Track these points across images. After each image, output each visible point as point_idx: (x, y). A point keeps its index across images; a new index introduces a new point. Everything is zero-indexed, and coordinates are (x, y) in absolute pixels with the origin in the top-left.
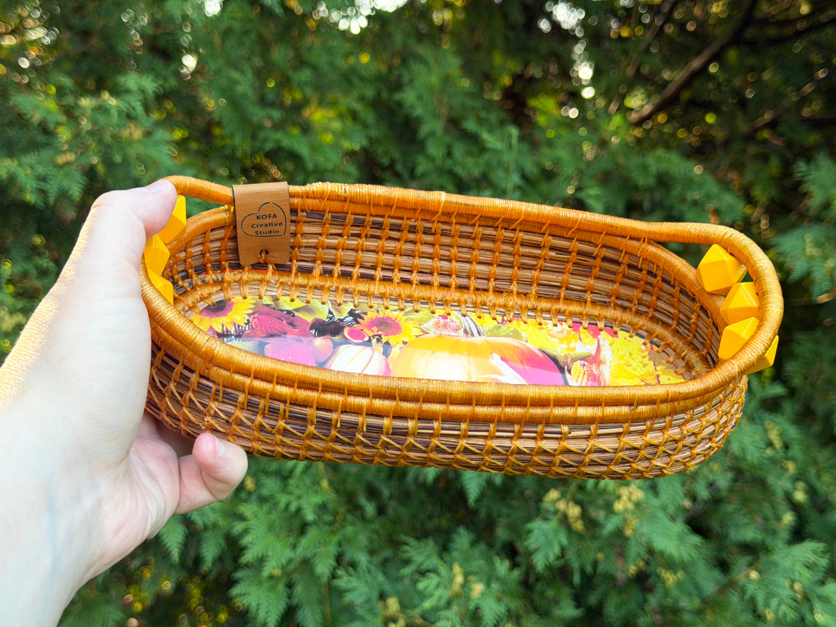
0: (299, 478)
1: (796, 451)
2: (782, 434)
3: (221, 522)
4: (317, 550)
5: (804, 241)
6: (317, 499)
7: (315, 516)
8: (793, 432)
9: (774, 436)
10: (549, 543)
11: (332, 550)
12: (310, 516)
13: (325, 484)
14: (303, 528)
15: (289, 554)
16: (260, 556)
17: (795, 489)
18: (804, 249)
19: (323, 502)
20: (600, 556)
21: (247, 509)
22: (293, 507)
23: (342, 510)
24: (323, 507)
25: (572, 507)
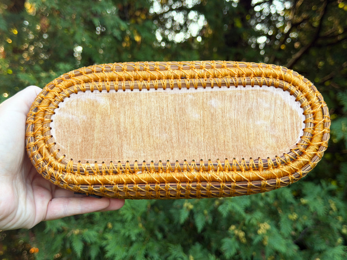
0: (129, 222)
1: (342, 212)
2: (336, 205)
3: (98, 241)
4: (137, 252)
5: (341, 124)
6: (136, 231)
7: (136, 238)
8: (341, 204)
9: (333, 206)
10: (231, 248)
11: (143, 252)
12: (134, 238)
13: (140, 225)
14: (131, 244)
15: (125, 254)
16: (113, 255)
17: (342, 228)
18: (341, 128)
19: (140, 232)
20: (254, 253)
21: (109, 236)
22: (127, 234)
23: (148, 236)
24: (139, 235)
25: (240, 232)
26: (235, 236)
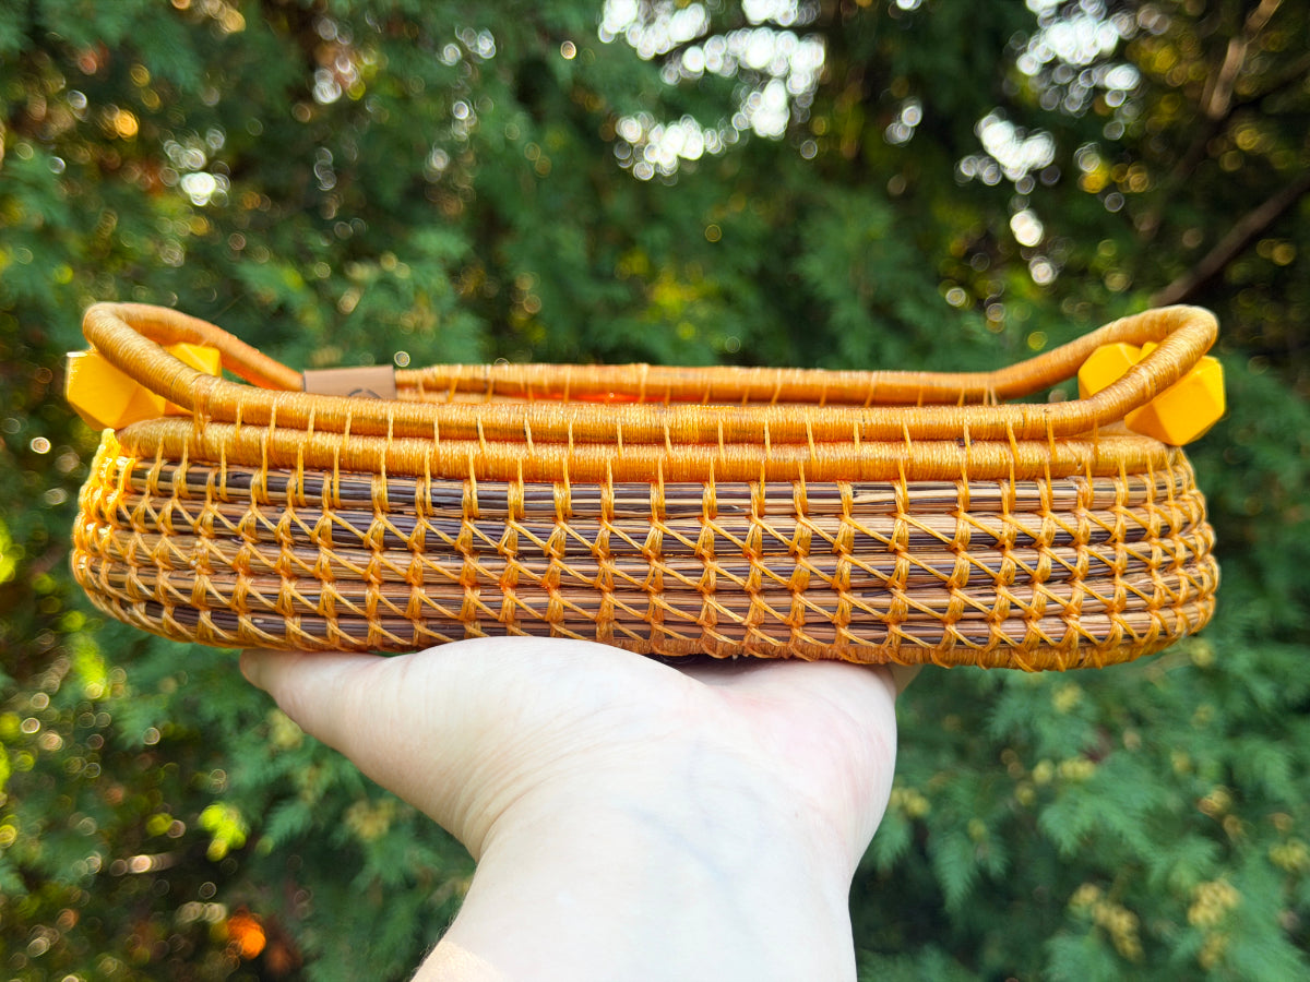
25: (1118, 913)
26: (1094, 929)
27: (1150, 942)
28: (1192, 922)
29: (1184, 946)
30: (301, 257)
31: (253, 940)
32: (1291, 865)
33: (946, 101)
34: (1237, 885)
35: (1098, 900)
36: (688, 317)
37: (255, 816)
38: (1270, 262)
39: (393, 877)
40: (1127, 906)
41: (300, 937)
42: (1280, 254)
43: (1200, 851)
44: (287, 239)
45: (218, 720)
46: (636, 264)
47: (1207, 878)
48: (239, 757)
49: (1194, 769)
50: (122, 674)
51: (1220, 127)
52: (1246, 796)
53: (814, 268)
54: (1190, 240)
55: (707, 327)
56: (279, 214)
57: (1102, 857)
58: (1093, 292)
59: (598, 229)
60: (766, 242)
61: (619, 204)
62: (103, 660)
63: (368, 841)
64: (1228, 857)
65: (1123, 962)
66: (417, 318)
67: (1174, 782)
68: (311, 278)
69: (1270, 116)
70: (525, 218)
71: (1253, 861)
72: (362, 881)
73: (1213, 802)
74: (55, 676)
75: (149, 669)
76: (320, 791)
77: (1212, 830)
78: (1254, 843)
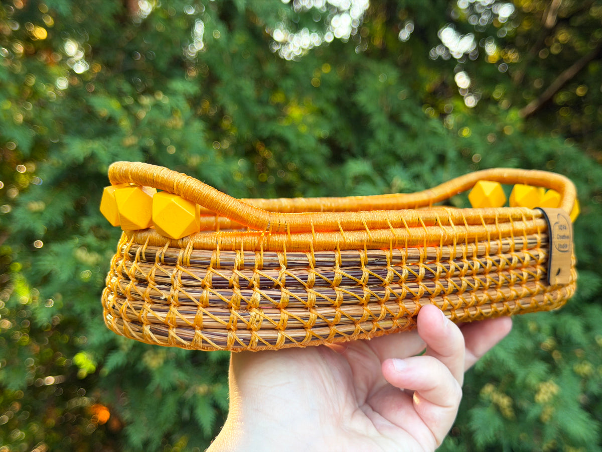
10: (486, 426)
20: (522, 436)
25: (503, 397)
26: (492, 404)
27: (518, 411)
28: (536, 400)
29: (533, 412)
30: (119, 95)
31: (104, 415)
32: (584, 374)
33: (423, 19)
34: (558, 383)
35: (493, 391)
36: (304, 122)
37: (100, 358)
38: (575, 94)
39: (166, 385)
40: (507, 394)
41: (123, 414)
42: (580, 91)
43: (540, 368)
44: (114, 85)
45: (83, 312)
46: (279, 98)
47: (543, 380)
48: (92, 330)
49: (539, 330)
50: (37, 292)
51: (551, 32)
52: (563, 342)
53: (363, 98)
54: (537, 84)
55: (312, 127)
56: (110, 74)
57: (495, 371)
58: (492, 109)
59: (260, 81)
60: (340, 86)
61: (271, 69)
62: (28, 286)
63: (154, 369)
64: (554, 370)
65: (505, 419)
66: (174, 122)
67: (529, 335)
68: (124, 104)
69: (573, 27)
70: (226, 75)
71: (566, 372)
72: (151, 387)
73: (547, 344)
74: (7, 294)
75: (49, 289)
76: (130, 346)
77: (547, 358)
78: (567, 363)
